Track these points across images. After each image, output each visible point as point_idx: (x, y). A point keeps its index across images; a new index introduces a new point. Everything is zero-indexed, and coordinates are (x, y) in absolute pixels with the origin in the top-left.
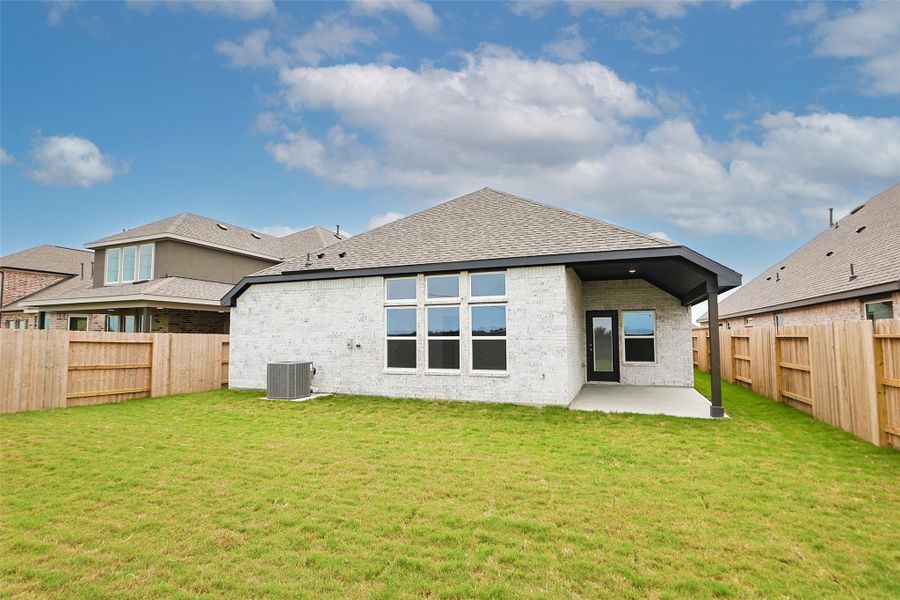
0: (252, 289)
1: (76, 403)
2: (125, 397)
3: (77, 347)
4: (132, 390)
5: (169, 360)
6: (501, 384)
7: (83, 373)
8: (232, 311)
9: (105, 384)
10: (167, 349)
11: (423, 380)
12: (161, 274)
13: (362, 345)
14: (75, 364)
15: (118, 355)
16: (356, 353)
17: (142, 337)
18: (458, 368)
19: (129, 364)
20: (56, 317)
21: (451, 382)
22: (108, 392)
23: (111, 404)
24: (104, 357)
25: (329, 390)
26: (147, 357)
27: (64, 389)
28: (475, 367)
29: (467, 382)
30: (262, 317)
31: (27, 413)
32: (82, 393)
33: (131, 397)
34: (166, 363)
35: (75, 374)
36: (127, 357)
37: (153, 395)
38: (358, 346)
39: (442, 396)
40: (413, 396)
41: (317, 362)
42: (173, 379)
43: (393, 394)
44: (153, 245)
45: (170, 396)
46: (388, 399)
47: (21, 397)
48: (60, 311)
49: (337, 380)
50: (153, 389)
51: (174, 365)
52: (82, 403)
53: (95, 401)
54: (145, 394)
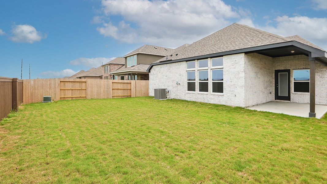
0: (154, 67)
1: (114, 97)
2: (125, 97)
3: (114, 84)
4: (127, 95)
5: (135, 87)
6: (221, 98)
7: (115, 90)
8: (149, 73)
9: (120, 93)
10: (135, 85)
11: (197, 96)
12: (138, 64)
13: (180, 83)
14: (114, 88)
15: (123, 86)
16: (179, 86)
17: (128, 81)
18: (208, 92)
19: (126, 88)
20: (118, 76)
21: (205, 96)
22: (121, 95)
23: (122, 98)
24: (120, 86)
25: (172, 97)
26: (130, 87)
27: (111, 94)
28: (213, 92)
29: (211, 97)
30: (156, 75)
31: (104, 99)
32: (115, 95)
33: (126, 97)
34: (135, 88)
35: (113, 90)
36: (125, 86)
37: (132, 97)
38: (179, 84)
39: (202, 101)
40: (194, 101)
41: (169, 89)
42: (137, 93)
43: (188, 100)
44: (136, 55)
45: (136, 97)
46: (187, 101)
47: (103, 95)
48: (118, 74)
49: (174, 94)
50: (132, 95)
51: (137, 89)
52: (116, 97)
53: (118, 97)
54: (130, 96)
